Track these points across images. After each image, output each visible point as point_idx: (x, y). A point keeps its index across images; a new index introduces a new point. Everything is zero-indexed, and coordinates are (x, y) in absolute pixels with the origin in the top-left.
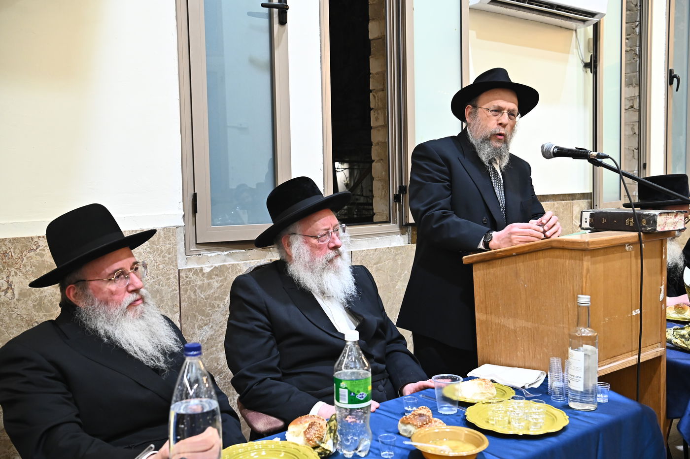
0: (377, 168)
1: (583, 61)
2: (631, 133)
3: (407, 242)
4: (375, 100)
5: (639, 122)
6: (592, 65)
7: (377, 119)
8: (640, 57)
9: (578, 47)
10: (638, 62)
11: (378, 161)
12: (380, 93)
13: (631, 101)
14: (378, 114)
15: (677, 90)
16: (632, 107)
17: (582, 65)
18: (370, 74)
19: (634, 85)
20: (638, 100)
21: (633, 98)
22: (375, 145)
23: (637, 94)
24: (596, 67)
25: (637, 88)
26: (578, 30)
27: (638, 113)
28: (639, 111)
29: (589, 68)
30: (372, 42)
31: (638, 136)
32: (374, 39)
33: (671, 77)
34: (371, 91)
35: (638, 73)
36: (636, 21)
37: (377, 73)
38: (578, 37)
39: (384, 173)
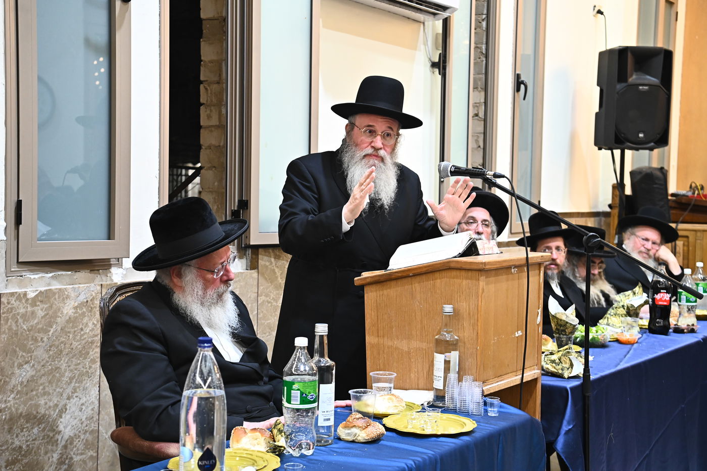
0: (207, 177)
1: (430, 59)
2: (476, 146)
3: (245, 267)
4: (207, 93)
5: (485, 133)
6: (441, 65)
7: (209, 117)
8: (487, 57)
9: (425, 44)
10: (484, 62)
11: (210, 168)
12: (215, 86)
13: (476, 108)
14: (211, 111)
15: (524, 99)
16: (477, 115)
17: (429, 64)
18: (202, 61)
19: (480, 89)
20: (483, 107)
21: (478, 105)
22: (206, 149)
23: (483, 100)
24: (444, 68)
25: (483, 93)
26: (426, 23)
27: (483, 122)
28: (485, 120)
29: (436, 68)
30: (204, 22)
31: (482, 150)
33: (519, 83)
34: (201, 82)
35: (483, 76)
36: (483, 14)
37: (211, 62)
38: (426, 30)
39: (216, 184)
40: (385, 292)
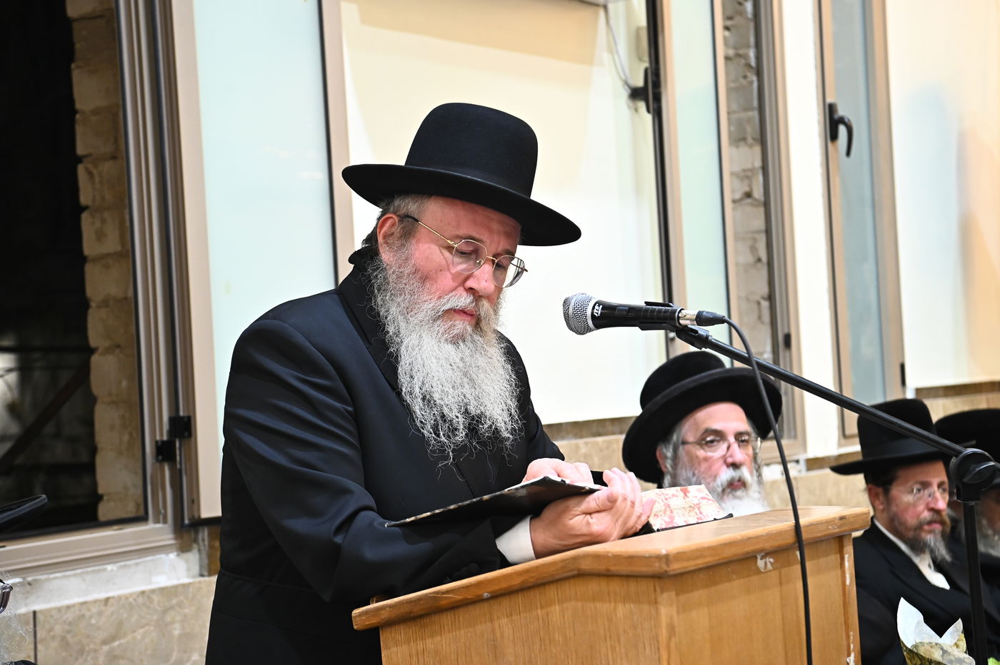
0: (104, 370)
1: (626, 83)
2: (750, 259)
3: (196, 569)
4: (93, 183)
5: (768, 232)
6: (650, 93)
7: (100, 236)
8: (759, 72)
9: (612, 50)
10: (755, 85)
11: (109, 351)
12: (107, 168)
13: (746, 182)
14: (103, 221)
15: (848, 153)
16: (748, 195)
17: (624, 94)
18: (76, 112)
19: (750, 140)
20: (761, 178)
21: (749, 174)
22: (99, 307)
23: (758, 163)
24: (658, 98)
25: (757, 149)
26: (611, 7)
27: (762, 210)
28: (766, 204)
29: (641, 99)
30: (76, 26)
31: (765, 267)
32: (82, 19)
33: (834, 123)
34: (79, 160)
35: (755, 114)
37: (96, 112)
38: (612, 22)
39: (124, 384)
40: (430, 643)
